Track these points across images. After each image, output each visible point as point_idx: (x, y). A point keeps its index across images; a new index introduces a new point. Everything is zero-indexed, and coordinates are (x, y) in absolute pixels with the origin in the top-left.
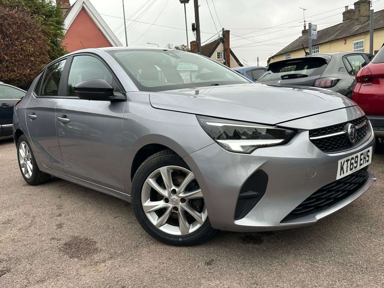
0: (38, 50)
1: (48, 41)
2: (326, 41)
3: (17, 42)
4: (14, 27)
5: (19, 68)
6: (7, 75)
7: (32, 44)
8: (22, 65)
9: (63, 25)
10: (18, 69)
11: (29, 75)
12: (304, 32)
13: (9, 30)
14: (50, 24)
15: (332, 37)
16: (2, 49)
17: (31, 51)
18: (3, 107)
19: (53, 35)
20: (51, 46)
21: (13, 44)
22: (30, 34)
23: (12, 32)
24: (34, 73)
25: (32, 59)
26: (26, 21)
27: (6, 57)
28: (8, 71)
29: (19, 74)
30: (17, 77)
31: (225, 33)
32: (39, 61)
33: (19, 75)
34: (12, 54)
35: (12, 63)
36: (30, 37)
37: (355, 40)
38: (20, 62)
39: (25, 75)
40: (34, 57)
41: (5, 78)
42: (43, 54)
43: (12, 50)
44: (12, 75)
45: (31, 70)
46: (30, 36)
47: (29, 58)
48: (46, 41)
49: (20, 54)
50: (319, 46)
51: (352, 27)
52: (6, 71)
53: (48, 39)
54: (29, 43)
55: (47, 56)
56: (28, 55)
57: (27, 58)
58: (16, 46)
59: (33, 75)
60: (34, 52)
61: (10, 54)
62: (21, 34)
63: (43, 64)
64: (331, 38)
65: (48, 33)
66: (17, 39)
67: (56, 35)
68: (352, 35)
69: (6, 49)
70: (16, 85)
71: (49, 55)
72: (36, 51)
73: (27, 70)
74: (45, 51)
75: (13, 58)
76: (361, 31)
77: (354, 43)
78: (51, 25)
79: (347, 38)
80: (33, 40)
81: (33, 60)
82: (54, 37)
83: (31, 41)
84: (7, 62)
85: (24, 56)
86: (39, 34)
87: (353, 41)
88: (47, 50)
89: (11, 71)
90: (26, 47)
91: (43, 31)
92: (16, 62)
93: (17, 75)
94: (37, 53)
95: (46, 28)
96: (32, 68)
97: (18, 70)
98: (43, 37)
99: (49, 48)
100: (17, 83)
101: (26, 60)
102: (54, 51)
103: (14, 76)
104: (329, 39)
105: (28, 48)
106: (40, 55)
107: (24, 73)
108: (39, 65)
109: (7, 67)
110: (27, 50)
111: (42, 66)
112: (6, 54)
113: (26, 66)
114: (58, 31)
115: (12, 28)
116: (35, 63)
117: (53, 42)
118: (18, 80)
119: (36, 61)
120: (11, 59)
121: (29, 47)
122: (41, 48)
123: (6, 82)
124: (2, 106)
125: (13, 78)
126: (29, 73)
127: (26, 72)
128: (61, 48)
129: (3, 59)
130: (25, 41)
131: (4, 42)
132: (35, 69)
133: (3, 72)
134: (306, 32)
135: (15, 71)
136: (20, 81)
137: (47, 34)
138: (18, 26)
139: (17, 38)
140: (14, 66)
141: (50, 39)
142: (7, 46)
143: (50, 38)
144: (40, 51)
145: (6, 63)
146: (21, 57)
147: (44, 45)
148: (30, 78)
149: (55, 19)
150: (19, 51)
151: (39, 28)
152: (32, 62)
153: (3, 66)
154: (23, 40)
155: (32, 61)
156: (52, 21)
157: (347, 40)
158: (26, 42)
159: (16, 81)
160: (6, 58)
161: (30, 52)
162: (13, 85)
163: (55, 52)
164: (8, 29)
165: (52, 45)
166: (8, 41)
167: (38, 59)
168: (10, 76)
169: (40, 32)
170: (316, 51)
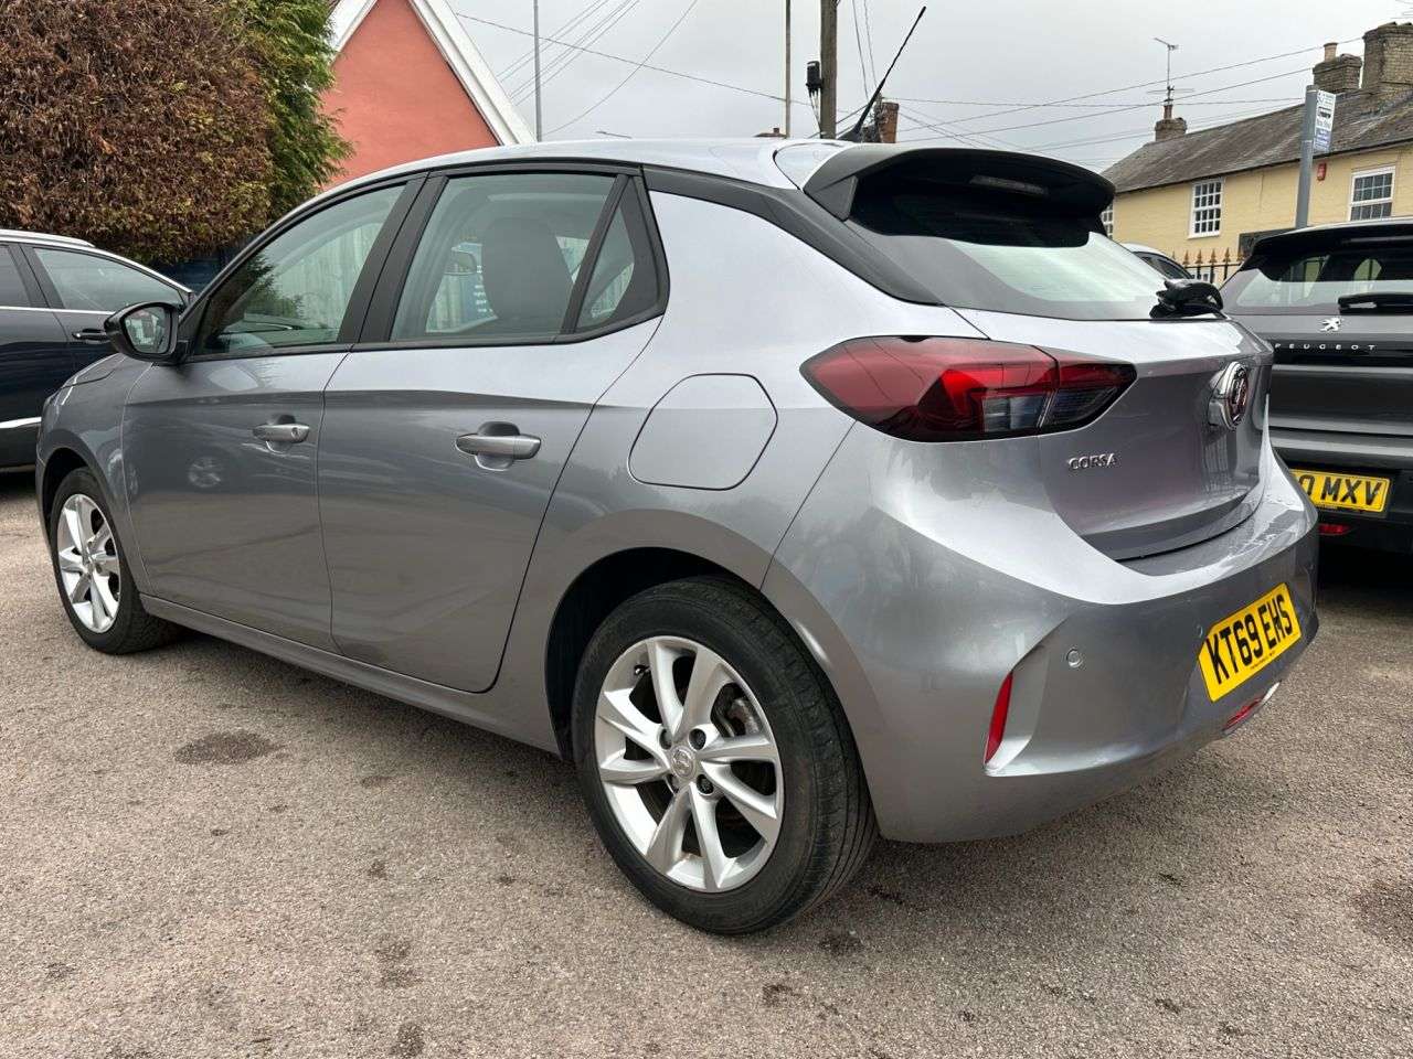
0: (231, 125)
1: (269, 90)
2: (1251, 164)
3: (151, 89)
4: (144, 27)
5: (152, 189)
6: (108, 214)
7: (207, 102)
8: (165, 179)
9: (328, 34)
10: (150, 192)
11: (192, 218)
12: (1163, 128)
13: (122, 36)
14: (281, 27)
15: (1273, 153)
16: (92, 113)
17: (201, 126)
18: (87, 341)
19: (287, 72)
20: (280, 115)
21: (134, 97)
22: (202, 58)
23: (133, 45)
24: (213, 214)
25: (207, 157)
26: (188, 9)
27: (105, 143)
28: (110, 198)
29: (155, 216)
30: (143, 224)
31: (884, 112)
32: (230, 170)
33: (151, 218)
34: (130, 133)
35: (130, 169)
36: (202, 73)
37: (1360, 169)
38: (159, 165)
39: (174, 219)
40: (215, 149)
41: (99, 226)
42: (249, 142)
43: (130, 119)
44: (123, 217)
45: (198, 200)
46: (201, 66)
47: (193, 153)
48: (261, 93)
49: (160, 135)
50: (1222, 181)
51: (1350, 120)
52: (102, 197)
53: (268, 84)
54: (197, 95)
55: (262, 151)
56: (191, 141)
57: (187, 154)
58: (147, 103)
59: (207, 220)
60: (215, 131)
61: (121, 132)
62: (166, 59)
63: (246, 181)
64: (1268, 157)
65: (271, 63)
66: (153, 76)
67: (299, 72)
68: (1351, 150)
69: (106, 112)
70: (139, 257)
71: (268, 146)
72: (221, 128)
73: (182, 200)
74: (258, 130)
75: (134, 151)
76: (1386, 137)
77: (1357, 180)
78: (285, 30)
79: (1329, 160)
80: (213, 83)
81: (209, 164)
82: (290, 78)
83: (205, 87)
84: (108, 162)
85: (176, 144)
86: (236, 63)
87: (1353, 170)
88: (263, 126)
89: (124, 199)
90: (185, 108)
91: (251, 53)
92: (145, 167)
93: (145, 217)
94: (224, 137)
95: (262, 42)
96: (205, 195)
97: (149, 199)
98: (251, 75)
99: (272, 120)
100: (143, 247)
101: (184, 160)
102: (288, 135)
103: (135, 220)
104: (1260, 158)
105: (194, 115)
106: (237, 144)
107: (172, 209)
108: (230, 184)
109: (109, 182)
110: (187, 123)
111: (243, 189)
112: (105, 133)
113: (181, 183)
114: (307, 57)
115: (134, 33)
116: (216, 176)
117: (286, 98)
118: (149, 237)
119: (220, 167)
120: (126, 154)
121: (194, 110)
122: (241, 119)
123: (101, 241)
124: (81, 338)
125: (128, 227)
126: (190, 214)
127: (179, 208)
128: (318, 122)
129: (92, 153)
130: (180, 85)
131: (100, 82)
132: (216, 198)
133: (91, 201)
134: (1170, 129)
135: (136, 201)
136: (156, 242)
137: (266, 65)
138: (157, 26)
139: (153, 73)
140: (135, 181)
141: (276, 87)
142: (112, 101)
143: (277, 81)
144: (237, 127)
145: (104, 168)
146: (164, 149)
147: (254, 108)
148: (196, 233)
149: (299, 7)
150: (156, 124)
151: (238, 40)
152: (204, 172)
153: (90, 178)
154: (176, 82)
155: (205, 168)
156: (288, 17)
157: (1328, 166)
158: (186, 91)
159: (141, 241)
160: (107, 147)
161: (199, 130)
162: (125, 256)
163: (292, 138)
164: (118, 34)
165: (284, 109)
166: (117, 82)
167: (229, 160)
168: (118, 220)
169: (240, 54)
170: (1211, 198)
